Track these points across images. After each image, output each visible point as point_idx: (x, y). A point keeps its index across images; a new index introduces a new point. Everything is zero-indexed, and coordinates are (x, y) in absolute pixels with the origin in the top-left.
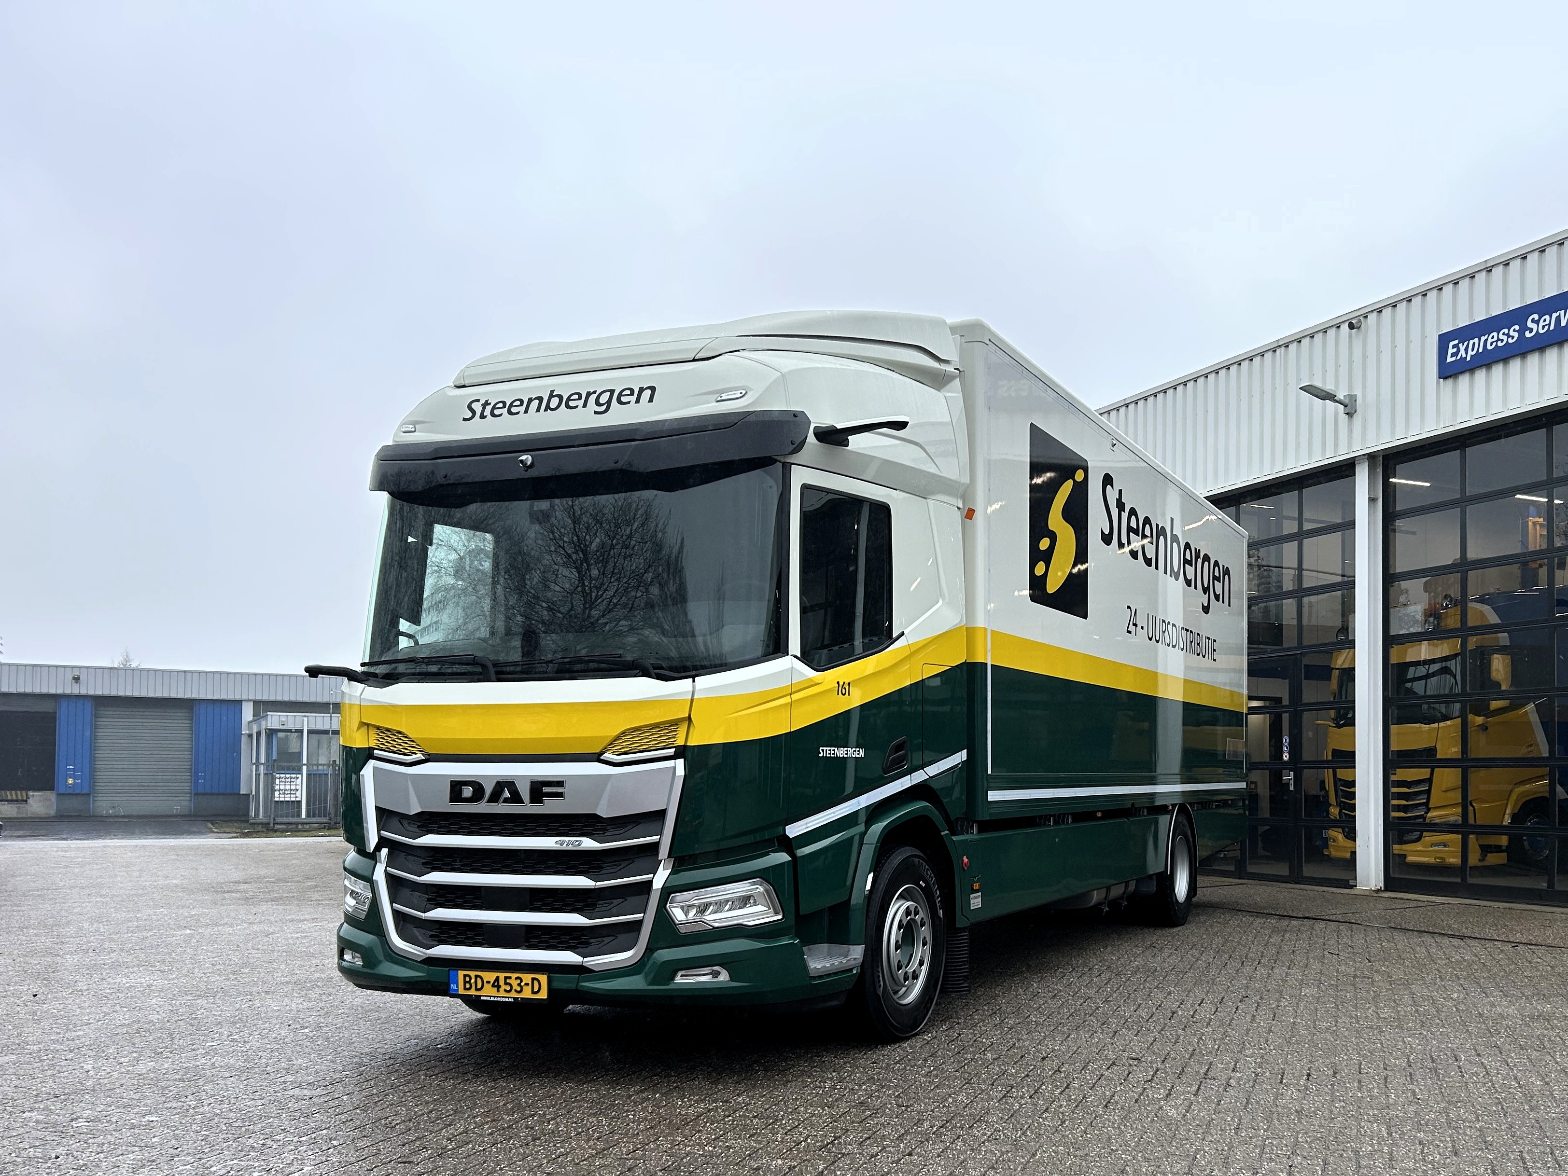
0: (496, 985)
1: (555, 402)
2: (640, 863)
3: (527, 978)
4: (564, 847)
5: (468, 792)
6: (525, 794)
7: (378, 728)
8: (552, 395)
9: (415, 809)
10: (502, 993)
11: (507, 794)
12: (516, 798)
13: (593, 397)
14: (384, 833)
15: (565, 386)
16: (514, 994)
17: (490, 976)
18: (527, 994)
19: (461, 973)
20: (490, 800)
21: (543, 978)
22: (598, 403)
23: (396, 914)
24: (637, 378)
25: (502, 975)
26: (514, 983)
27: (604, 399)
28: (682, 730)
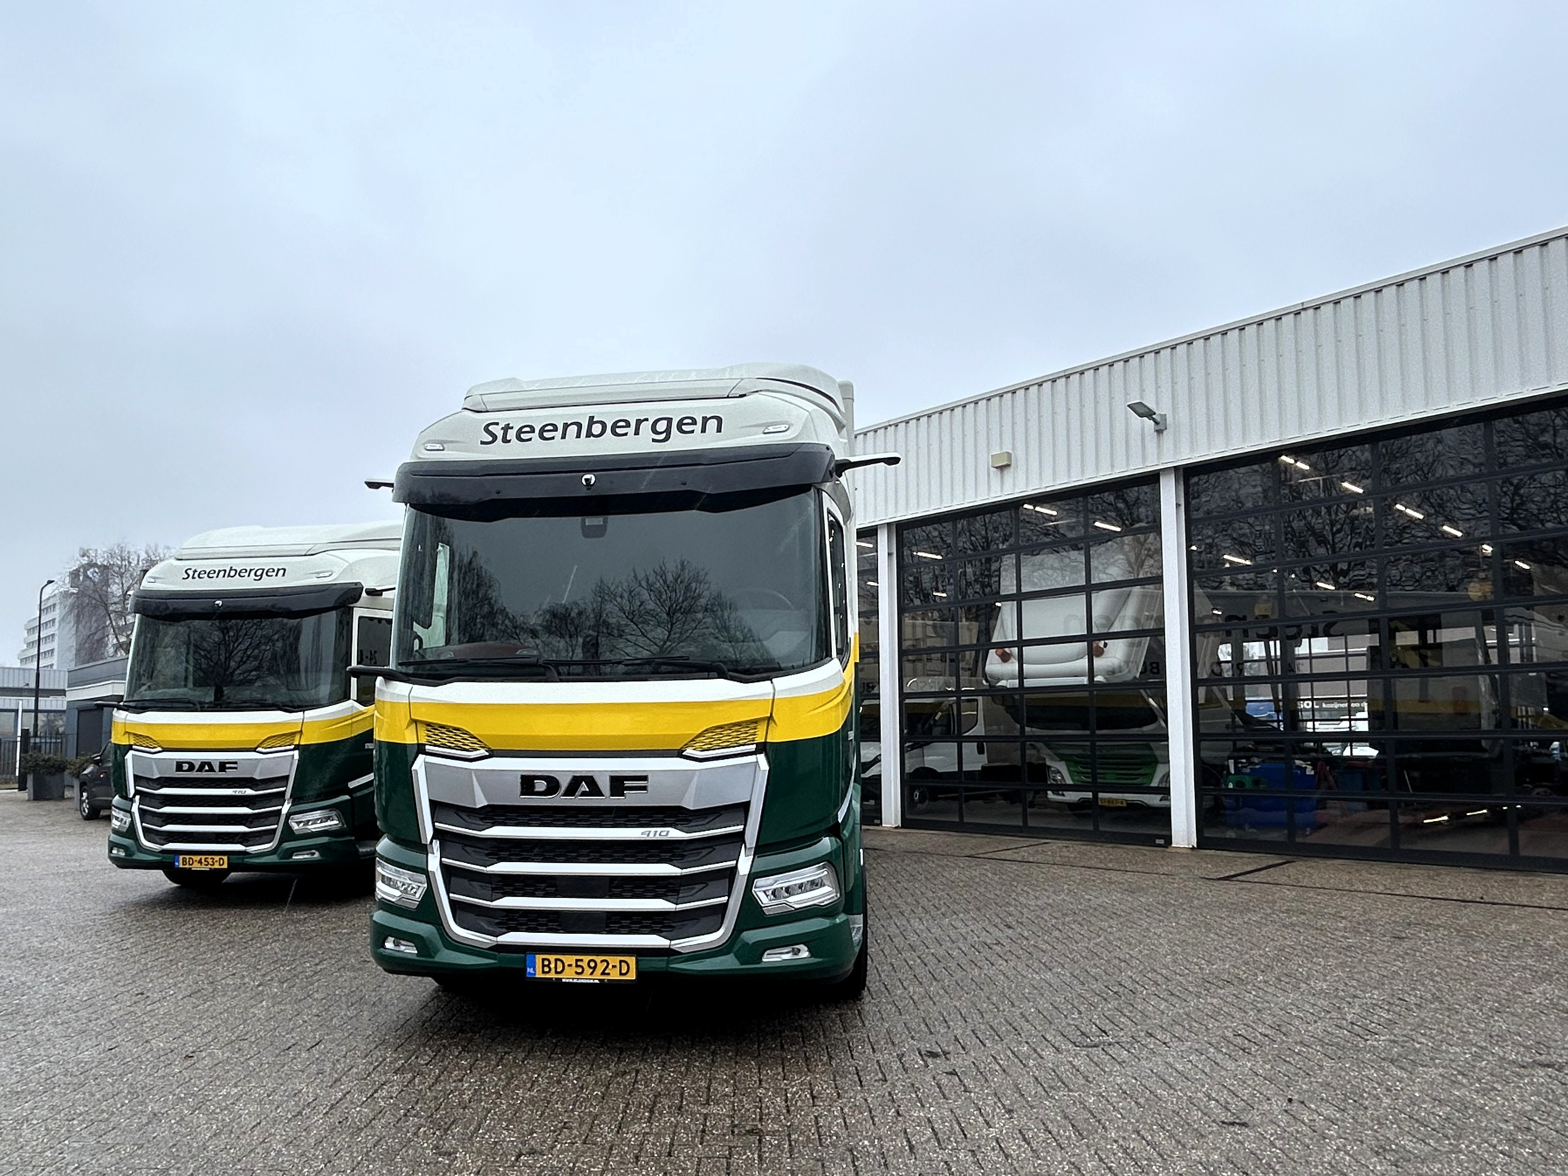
0: (200, 862)
1: (233, 573)
2: (274, 801)
3: (217, 858)
4: (237, 794)
5: (186, 767)
6: (217, 768)
7: (134, 734)
8: (231, 569)
9: (156, 776)
10: (203, 866)
11: (207, 768)
12: (211, 769)
13: (253, 572)
14: (138, 788)
15: (239, 564)
16: (209, 866)
17: (197, 858)
18: (217, 866)
19: (181, 857)
20: (198, 771)
21: (225, 858)
22: (256, 575)
23: (144, 828)
24: (276, 563)
25: (203, 857)
26: (210, 861)
27: (259, 573)
28: (297, 737)
